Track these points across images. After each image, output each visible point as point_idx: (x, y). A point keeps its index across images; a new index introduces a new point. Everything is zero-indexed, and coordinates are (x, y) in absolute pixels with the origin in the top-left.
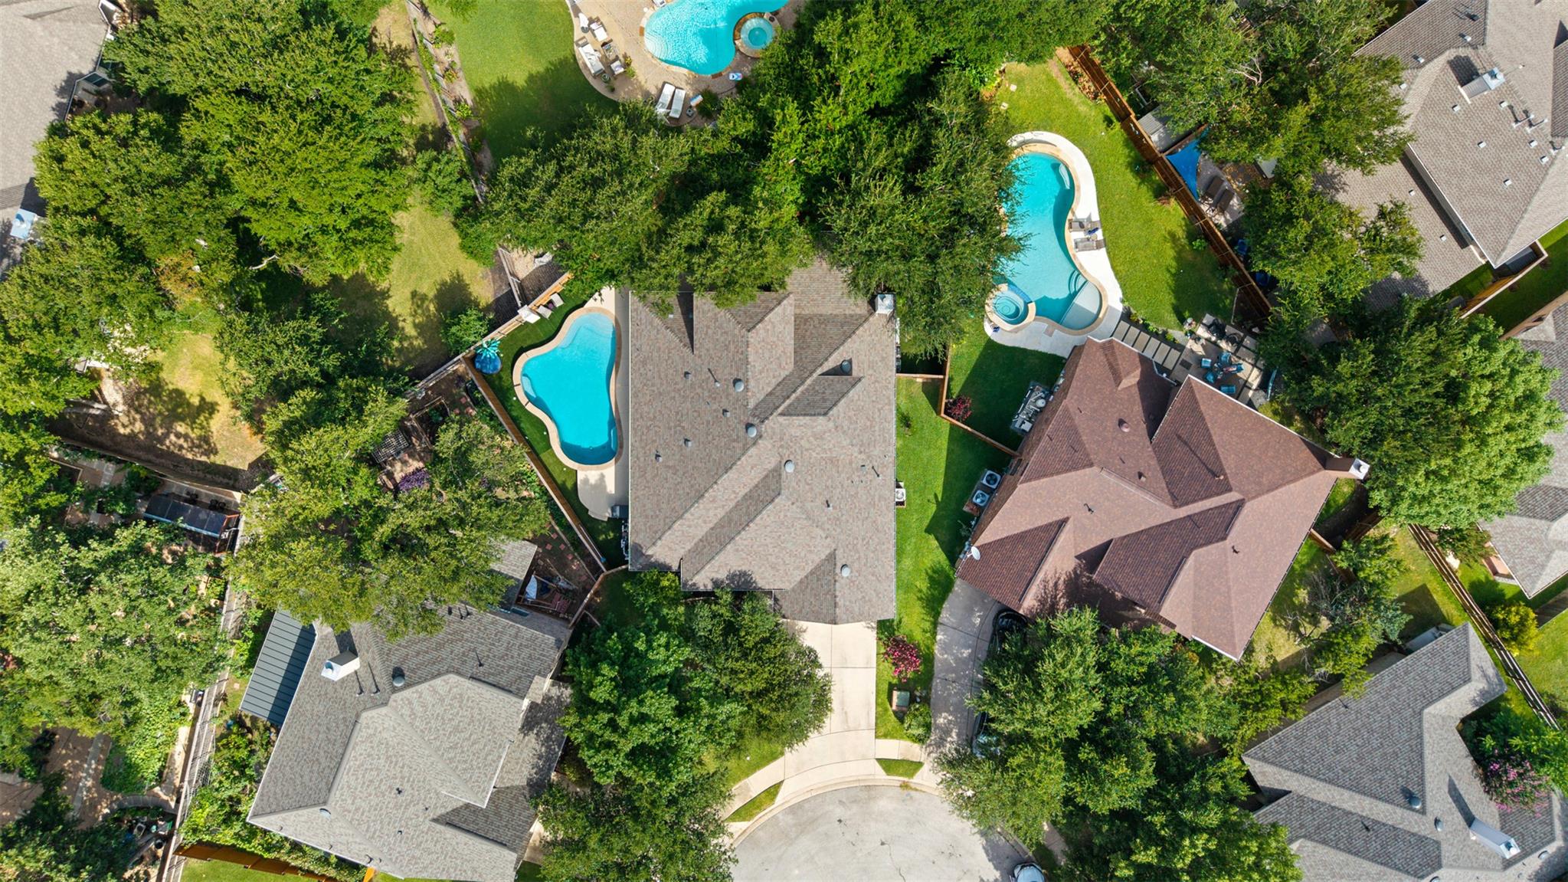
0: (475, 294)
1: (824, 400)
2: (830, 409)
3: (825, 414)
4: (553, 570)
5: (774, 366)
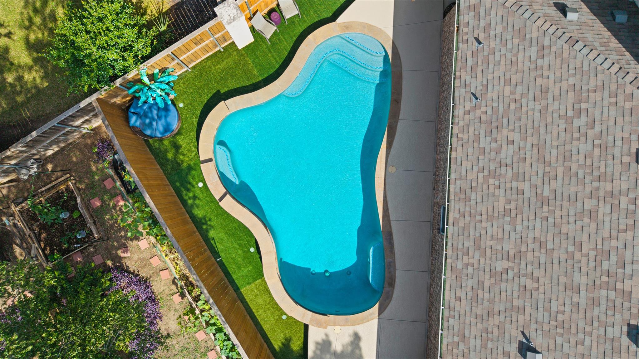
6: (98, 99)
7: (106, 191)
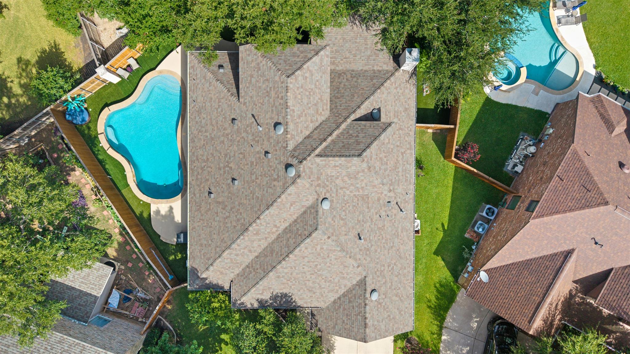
0: (69, 60)
1: (358, 143)
2: (364, 150)
3: (359, 155)
4: (134, 283)
5: (311, 111)
6: (51, 109)
7: (59, 150)
